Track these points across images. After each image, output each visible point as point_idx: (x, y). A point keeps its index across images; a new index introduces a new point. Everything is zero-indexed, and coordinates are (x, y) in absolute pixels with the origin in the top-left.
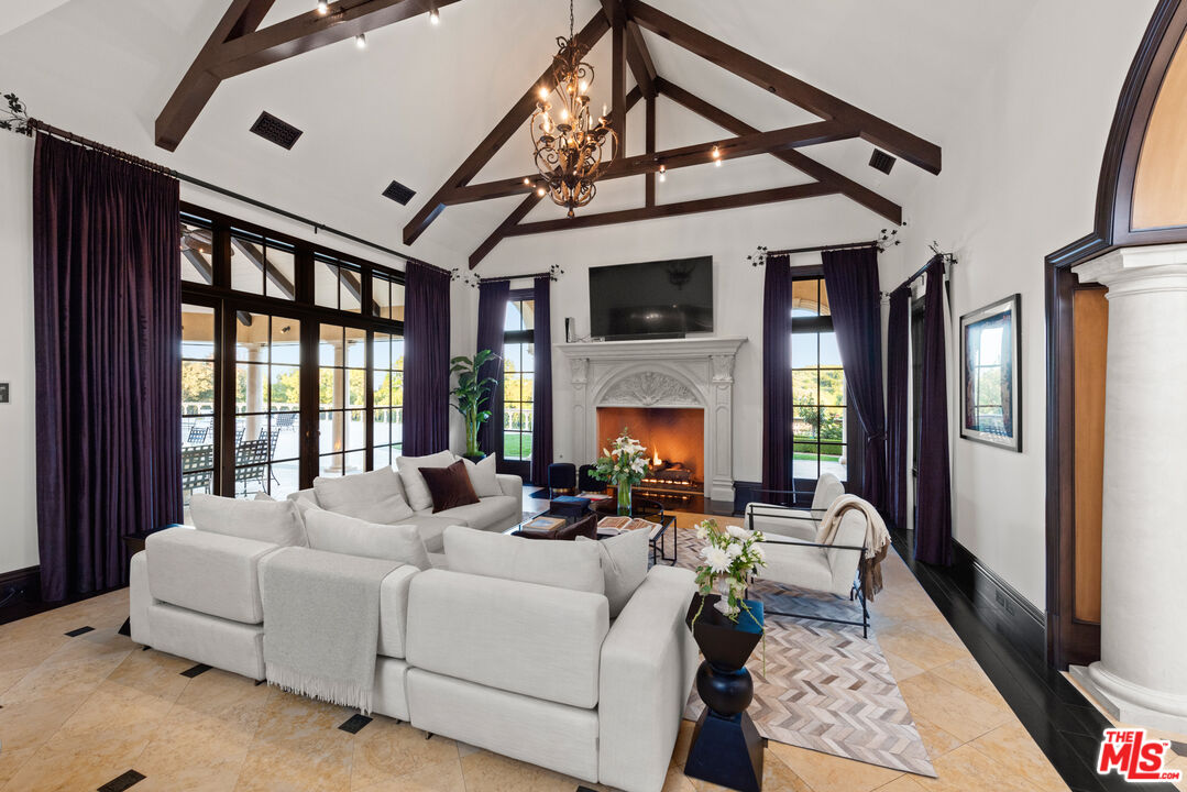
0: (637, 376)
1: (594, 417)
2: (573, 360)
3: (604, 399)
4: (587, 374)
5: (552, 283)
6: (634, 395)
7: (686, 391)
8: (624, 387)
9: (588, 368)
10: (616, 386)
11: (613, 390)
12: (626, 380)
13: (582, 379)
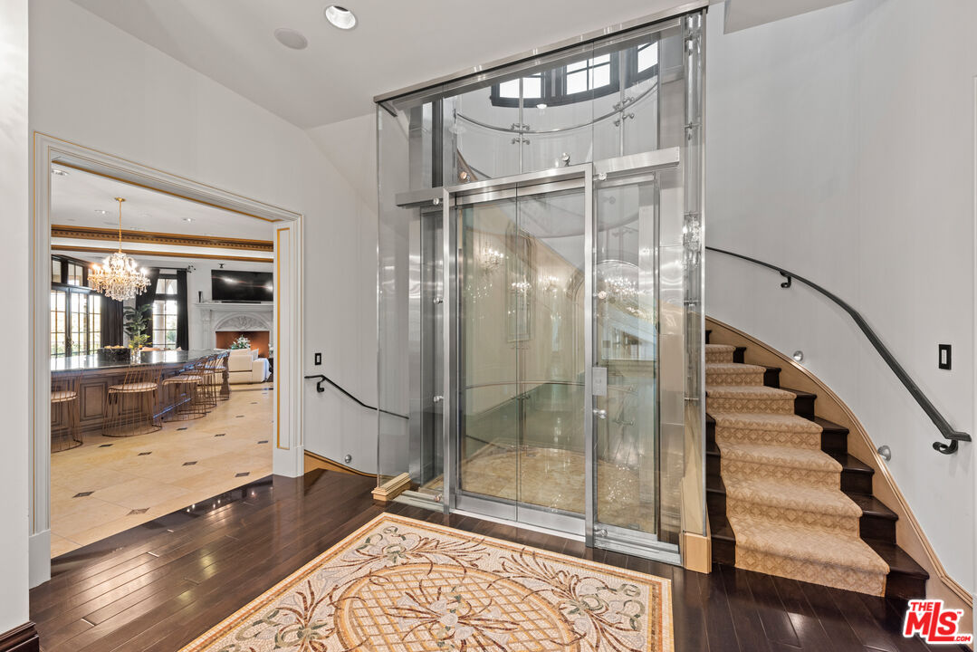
0: (238, 318)
1: (215, 336)
2: (202, 311)
3: (220, 328)
4: (210, 317)
5: (188, 273)
6: (235, 326)
7: (261, 324)
8: (230, 322)
9: (211, 315)
10: (227, 322)
11: (225, 324)
12: (232, 319)
13: (208, 319)
